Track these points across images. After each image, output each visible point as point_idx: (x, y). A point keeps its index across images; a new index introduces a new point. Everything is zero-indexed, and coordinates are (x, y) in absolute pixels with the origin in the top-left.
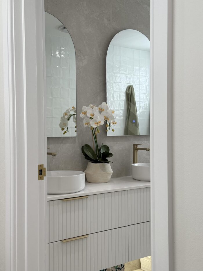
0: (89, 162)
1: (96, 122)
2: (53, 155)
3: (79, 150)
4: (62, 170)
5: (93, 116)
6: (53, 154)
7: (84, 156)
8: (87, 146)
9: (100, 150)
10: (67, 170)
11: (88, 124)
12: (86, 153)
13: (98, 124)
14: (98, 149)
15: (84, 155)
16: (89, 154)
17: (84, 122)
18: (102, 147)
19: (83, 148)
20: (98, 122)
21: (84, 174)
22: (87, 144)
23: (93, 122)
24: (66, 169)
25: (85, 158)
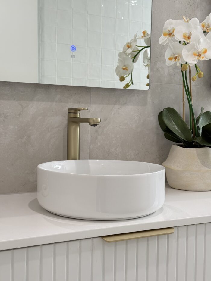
0: (174, 144)
1: (195, 52)
2: (93, 124)
3: (153, 120)
4: (117, 158)
5: (189, 38)
6: (91, 121)
7: (164, 133)
8: (171, 111)
9: (198, 120)
10: (127, 159)
11: (176, 58)
12: (168, 126)
13: (200, 55)
14: (194, 119)
15: (164, 130)
16: (174, 128)
17: (168, 54)
18: (201, 115)
19: (161, 115)
20: (200, 50)
21: (164, 171)
22: (171, 107)
23: (189, 51)
24: (124, 158)
25: (166, 136)
